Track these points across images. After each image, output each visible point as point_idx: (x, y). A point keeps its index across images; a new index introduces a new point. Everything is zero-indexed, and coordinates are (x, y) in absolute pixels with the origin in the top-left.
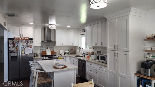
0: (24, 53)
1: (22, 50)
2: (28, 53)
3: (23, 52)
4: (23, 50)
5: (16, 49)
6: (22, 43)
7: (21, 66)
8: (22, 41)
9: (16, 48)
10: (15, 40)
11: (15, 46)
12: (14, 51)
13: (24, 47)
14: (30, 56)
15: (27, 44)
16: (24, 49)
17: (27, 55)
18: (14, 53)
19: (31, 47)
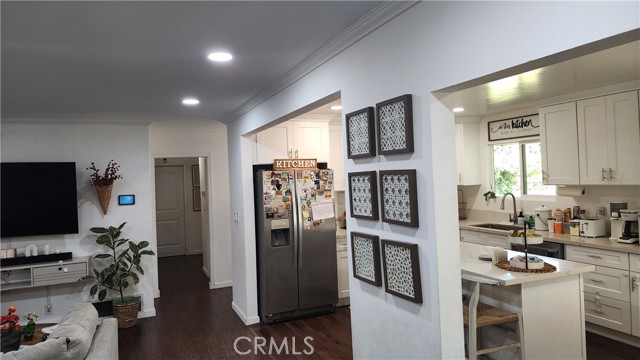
0: (310, 219)
1: (303, 208)
2: (323, 217)
3: (306, 215)
4: (306, 205)
5: (283, 204)
6: (303, 180)
7: (300, 266)
8: (300, 175)
9: (285, 200)
10: (281, 172)
11: (281, 194)
12: (281, 211)
13: (309, 196)
14: (328, 227)
15: (317, 183)
16: (309, 203)
17: (316, 224)
18: (280, 217)
19: (329, 193)
